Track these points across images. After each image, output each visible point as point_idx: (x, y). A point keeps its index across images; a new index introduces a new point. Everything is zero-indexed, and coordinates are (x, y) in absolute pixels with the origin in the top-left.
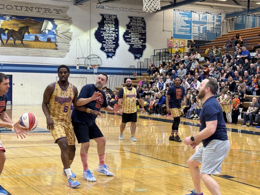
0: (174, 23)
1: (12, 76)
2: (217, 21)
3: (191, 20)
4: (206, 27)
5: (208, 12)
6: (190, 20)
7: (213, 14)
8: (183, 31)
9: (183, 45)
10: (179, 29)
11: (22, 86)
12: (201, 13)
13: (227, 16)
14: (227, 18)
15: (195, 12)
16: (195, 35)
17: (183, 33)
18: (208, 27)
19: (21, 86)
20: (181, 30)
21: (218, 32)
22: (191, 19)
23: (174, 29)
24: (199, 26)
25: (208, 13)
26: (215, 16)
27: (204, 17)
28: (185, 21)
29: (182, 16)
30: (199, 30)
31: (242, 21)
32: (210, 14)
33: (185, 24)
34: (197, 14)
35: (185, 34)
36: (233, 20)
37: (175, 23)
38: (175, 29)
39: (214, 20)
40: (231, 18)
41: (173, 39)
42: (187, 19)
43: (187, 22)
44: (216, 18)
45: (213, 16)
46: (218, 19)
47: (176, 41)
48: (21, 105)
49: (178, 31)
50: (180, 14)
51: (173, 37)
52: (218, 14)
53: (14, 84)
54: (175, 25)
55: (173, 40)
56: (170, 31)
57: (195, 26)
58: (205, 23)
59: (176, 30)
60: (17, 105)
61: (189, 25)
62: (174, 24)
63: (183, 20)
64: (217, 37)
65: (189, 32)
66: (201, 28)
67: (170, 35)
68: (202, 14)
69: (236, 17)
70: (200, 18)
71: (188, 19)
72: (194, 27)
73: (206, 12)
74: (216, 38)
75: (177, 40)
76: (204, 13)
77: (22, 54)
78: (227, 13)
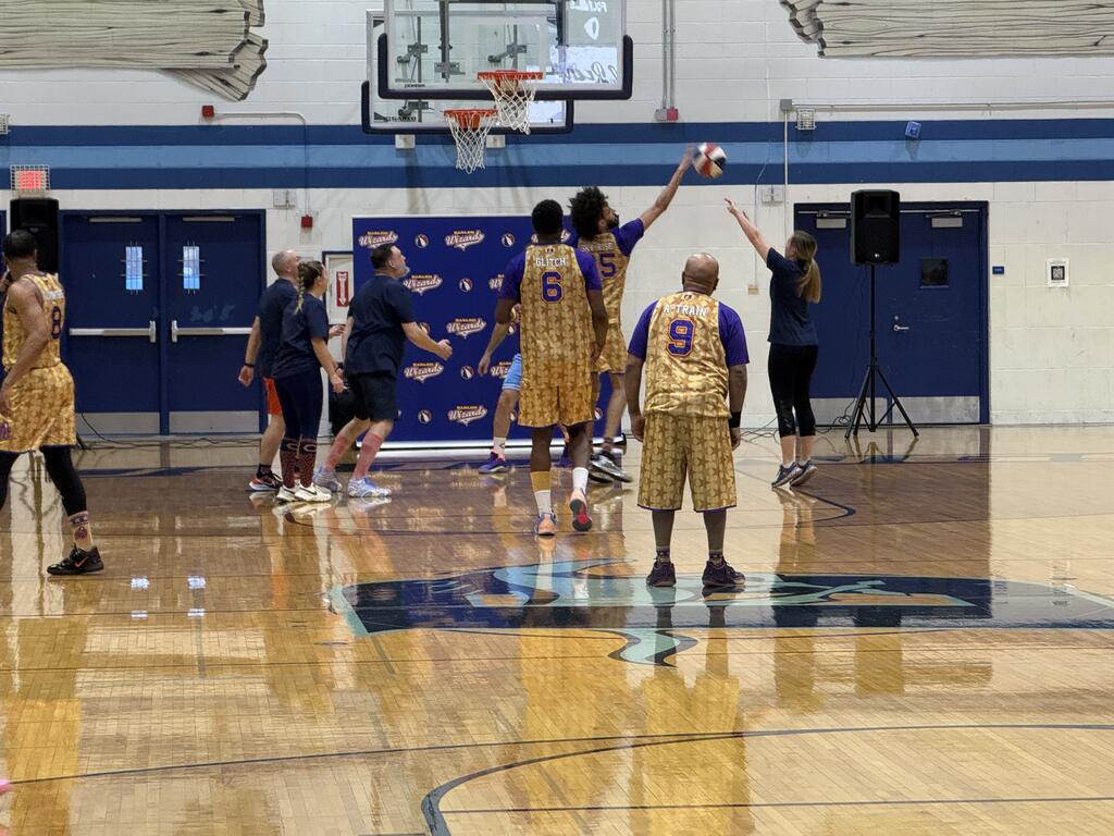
1: (982, 208)
11: (1061, 284)
19: (1050, 283)
48: (1052, 425)
53: (999, 271)
60: (1028, 426)
77: (1059, 43)
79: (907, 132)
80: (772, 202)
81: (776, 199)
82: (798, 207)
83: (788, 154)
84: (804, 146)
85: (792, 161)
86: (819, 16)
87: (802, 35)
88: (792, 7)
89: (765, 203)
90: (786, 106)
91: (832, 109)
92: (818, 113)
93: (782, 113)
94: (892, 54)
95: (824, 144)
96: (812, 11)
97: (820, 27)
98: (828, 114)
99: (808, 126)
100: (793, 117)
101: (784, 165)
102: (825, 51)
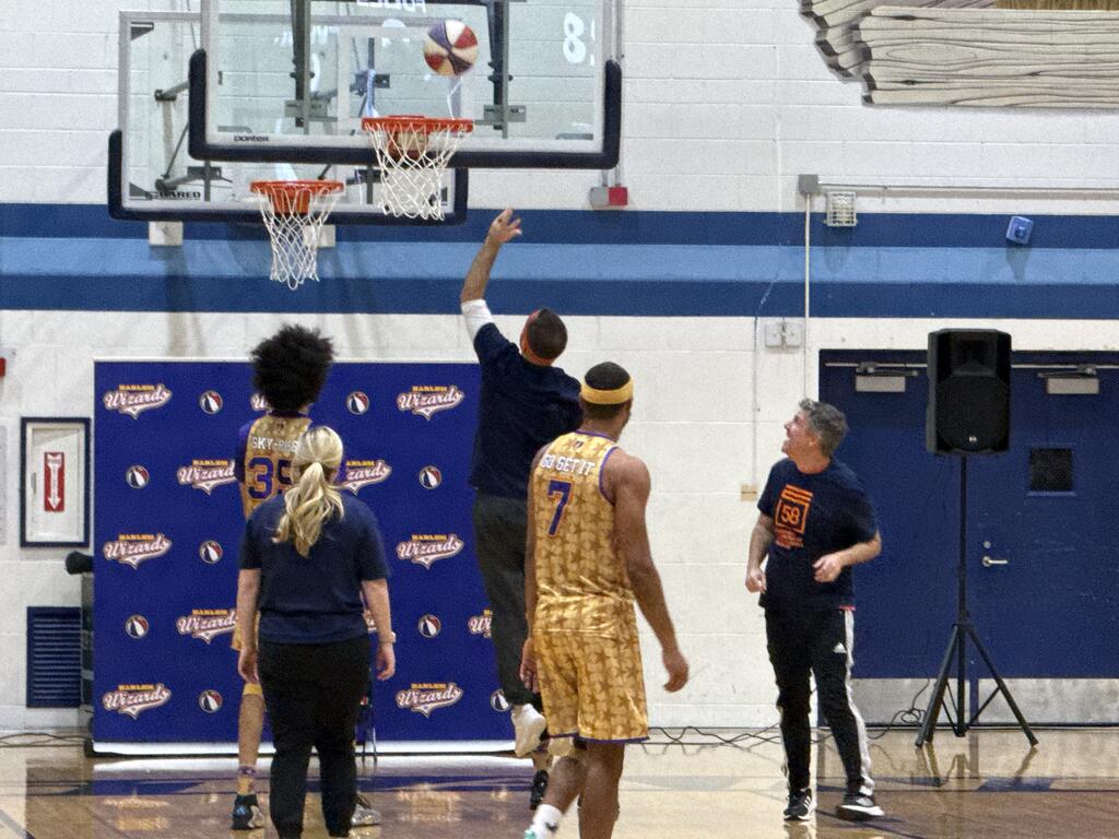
79: (1009, 234)
80: (783, 347)
81: (790, 341)
82: (825, 355)
83: (809, 265)
84: (836, 252)
85: (816, 280)
86: (865, 36)
87: (836, 67)
88: (820, 21)
89: (771, 348)
90: (808, 186)
91: (885, 191)
92: (860, 199)
93: (802, 198)
94: (986, 102)
95: (871, 252)
96: (853, 27)
97: (865, 55)
98: (878, 200)
99: (844, 220)
100: (819, 205)
101: (803, 285)
102: (876, 95)
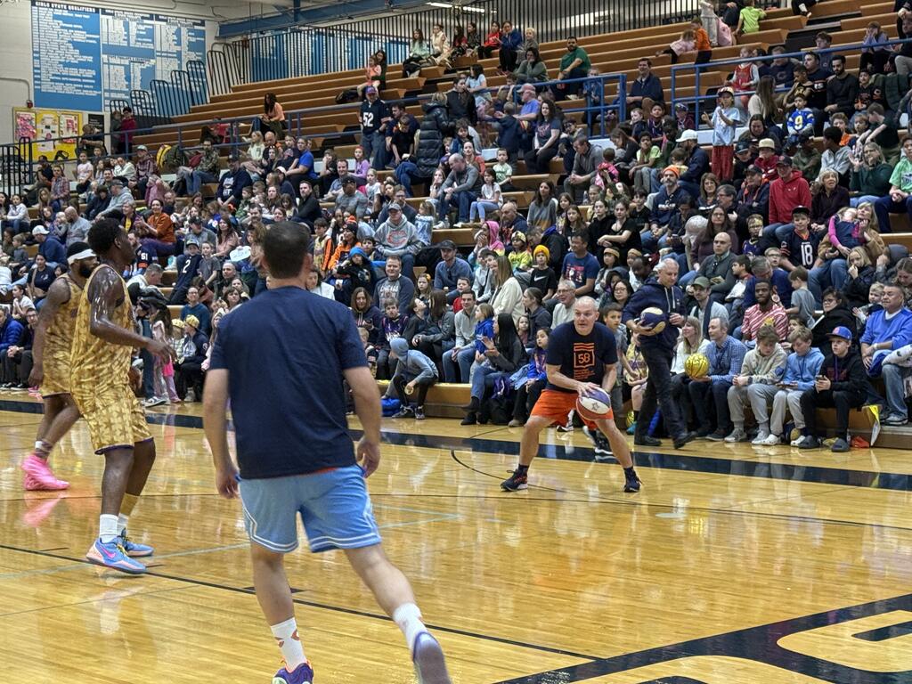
0: (34, 52)
2: (192, 47)
3: (98, 40)
4: (154, 66)
5: (157, 16)
6: (94, 42)
7: (173, 24)
8: (71, 79)
9: (71, 131)
10: (53, 75)
12: (131, 20)
13: (226, 30)
14: (225, 38)
15: (113, 15)
16: (113, 95)
17: (70, 89)
18: (159, 67)
20: (62, 76)
21: (198, 89)
22: (97, 37)
23: (35, 74)
24: (127, 62)
25: (158, 19)
26: (184, 31)
27: (144, 33)
28: (76, 45)
29: (62, 27)
30: (128, 78)
31: (278, 51)
32: (165, 23)
33: (74, 56)
34: (117, 21)
35: (79, 92)
36: (245, 44)
37: (39, 52)
38: (40, 74)
39: (179, 43)
40: (239, 38)
41: (33, 108)
42: (80, 36)
43: (83, 48)
44: (186, 37)
45: (174, 29)
46: (194, 40)
47: (45, 115)
49: (52, 80)
50: (56, 17)
51: (33, 102)
52: (195, 24)
54: (39, 58)
55: (33, 115)
56: (20, 80)
57: (114, 64)
58: (150, 54)
59: (43, 77)
61: (90, 59)
62: (37, 55)
63: (69, 42)
64: (194, 104)
65: (92, 87)
66: (137, 69)
67: (23, 94)
68: (134, 23)
69: (254, 36)
70: (128, 35)
71: (88, 38)
72: (111, 67)
73: (152, 15)
74: (191, 107)
75: (49, 115)
76: (143, 18)
78: (222, 19)
